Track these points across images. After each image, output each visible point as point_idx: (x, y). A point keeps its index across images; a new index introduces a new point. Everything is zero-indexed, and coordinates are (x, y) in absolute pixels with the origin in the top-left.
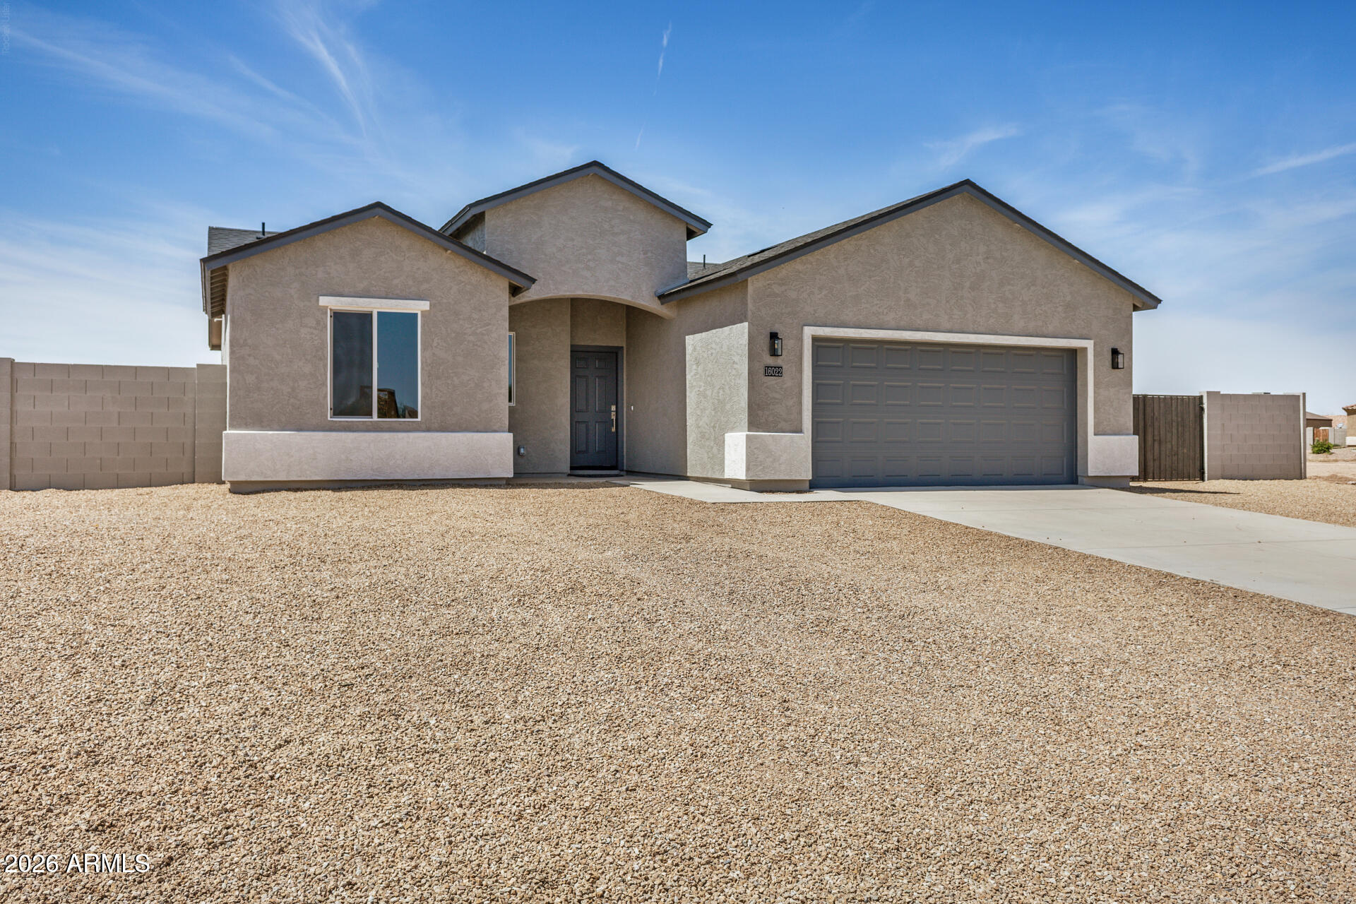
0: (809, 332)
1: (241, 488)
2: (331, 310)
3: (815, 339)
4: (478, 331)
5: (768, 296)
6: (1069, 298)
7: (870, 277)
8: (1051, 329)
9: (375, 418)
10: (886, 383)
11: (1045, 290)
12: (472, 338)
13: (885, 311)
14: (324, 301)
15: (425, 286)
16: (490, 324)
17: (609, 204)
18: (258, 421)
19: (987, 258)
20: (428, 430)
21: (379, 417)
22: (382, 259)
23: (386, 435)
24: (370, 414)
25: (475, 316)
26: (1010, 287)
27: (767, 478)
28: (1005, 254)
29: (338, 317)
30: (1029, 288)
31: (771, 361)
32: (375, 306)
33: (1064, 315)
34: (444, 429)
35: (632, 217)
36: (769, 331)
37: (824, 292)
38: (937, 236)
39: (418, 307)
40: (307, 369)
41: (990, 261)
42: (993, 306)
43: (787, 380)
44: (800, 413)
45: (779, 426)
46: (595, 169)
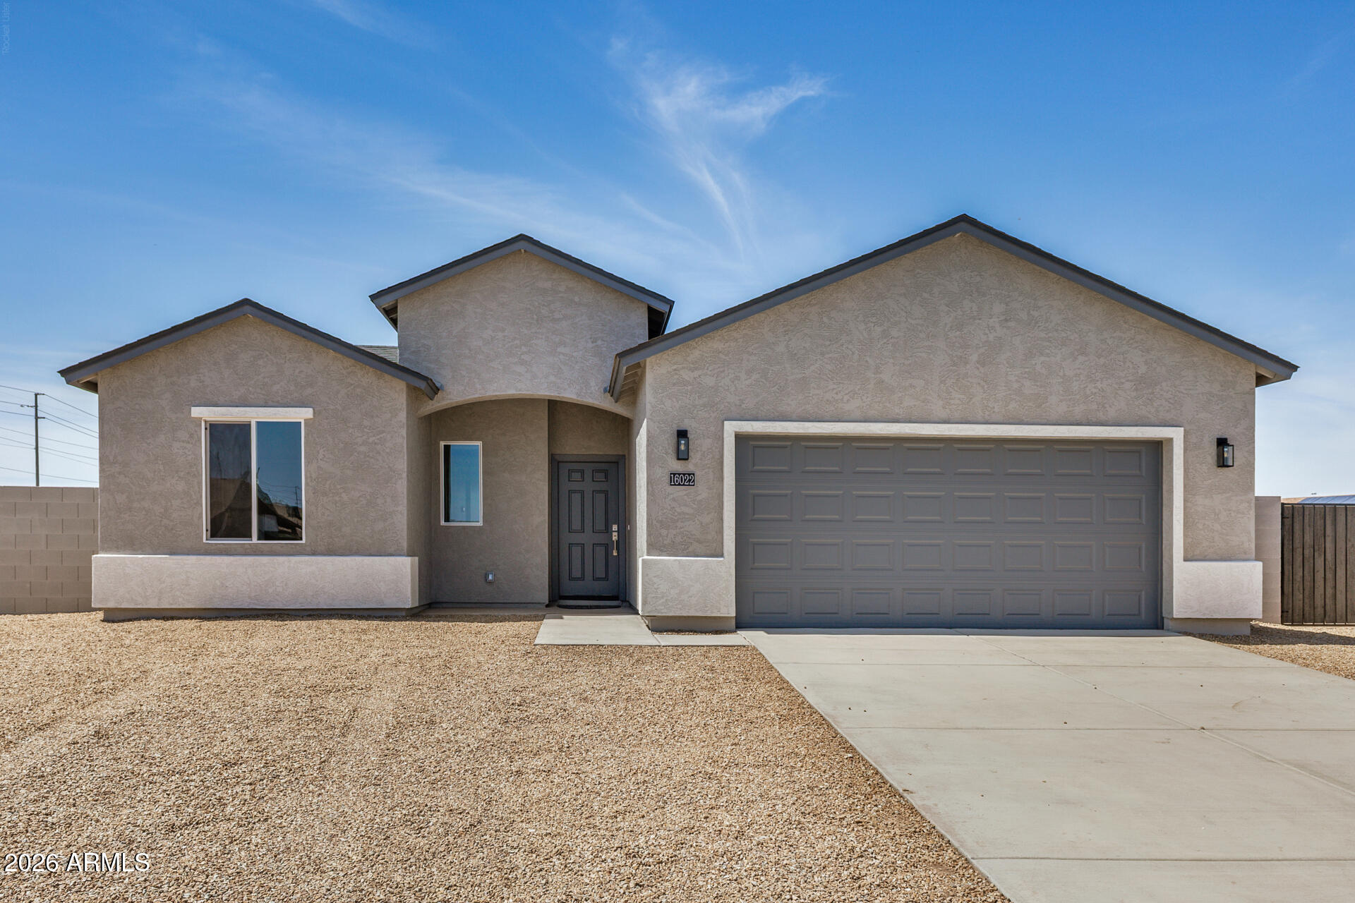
0: (731, 428)
1: (114, 616)
2: (206, 421)
3: (740, 439)
4: (371, 440)
5: (674, 384)
6: (1143, 369)
7: (822, 354)
8: (1112, 413)
9: (255, 540)
10: (854, 492)
11: (1102, 361)
12: (363, 449)
13: (846, 398)
14: (196, 412)
15: (309, 391)
16: (383, 432)
17: (548, 285)
18: (130, 543)
19: (1006, 320)
20: (314, 554)
21: (259, 539)
22: (260, 362)
23: (265, 559)
24: (249, 536)
25: (366, 423)
26: (1042, 359)
27: (671, 614)
28: (1036, 314)
29: (216, 430)
30: (1076, 359)
31: (678, 466)
32: (253, 416)
33: (1134, 394)
34: (331, 552)
35: (577, 299)
36: (675, 428)
37: (755, 376)
38: (925, 295)
39: (301, 415)
40: (181, 487)
41: (1012, 324)
42: (1016, 386)
43: (702, 490)
44: (720, 531)
45: (690, 549)
46: (522, 245)
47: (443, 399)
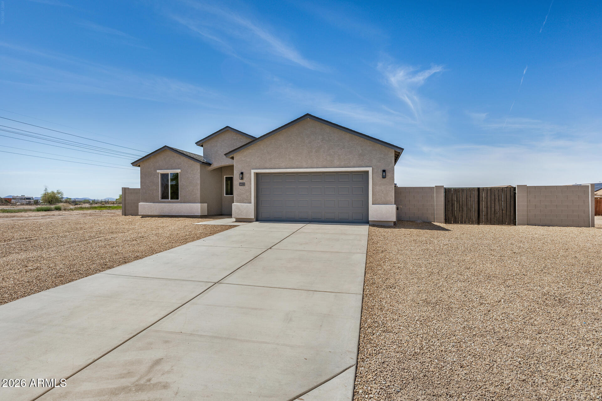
0: (253, 171)
1: (143, 216)
2: (160, 173)
3: (255, 174)
4: (192, 176)
5: (240, 161)
6: (361, 152)
7: (275, 152)
8: (352, 164)
9: (170, 200)
10: (286, 187)
11: (349, 150)
12: (191, 178)
13: (281, 163)
14: (158, 171)
15: (180, 166)
16: (195, 174)
17: (235, 138)
18: (146, 201)
19: (322, 140)
20: (181, 203)
22: (171, 160)
23: (171, 204)
24: (168, 199)
25: (192, 172)
26: (333, 150)
27: (239, 217)
28: (330, 138)
29: (163, 175)
30: (342, 149)
31: (241, 181)
32: (169, 172)
33: (358, 159)
34: (184, 202)
36: (241, 172)
37: (259, 158)
38: (301, 135)
39: (178, 171)
40: (155, 188)
41: (324, 141)
42: (325, 158)
43: (246, 187)
44: (251, 197)
45: (244, 202)
46: (227, 129)
47: (213, 166)
